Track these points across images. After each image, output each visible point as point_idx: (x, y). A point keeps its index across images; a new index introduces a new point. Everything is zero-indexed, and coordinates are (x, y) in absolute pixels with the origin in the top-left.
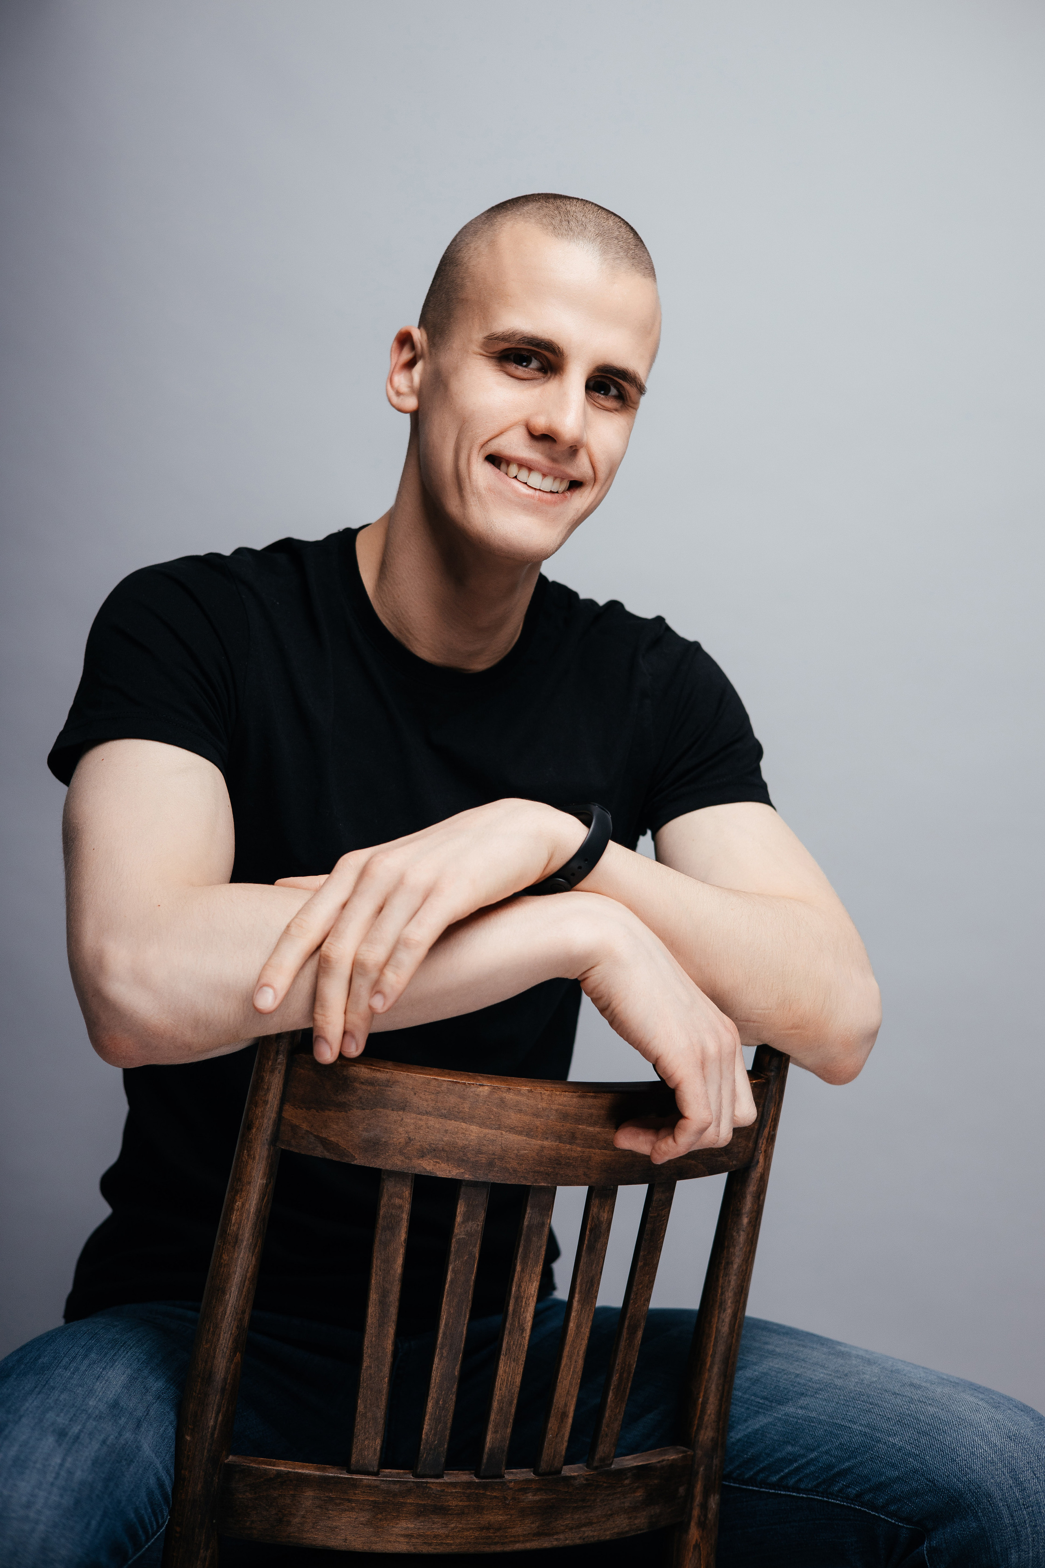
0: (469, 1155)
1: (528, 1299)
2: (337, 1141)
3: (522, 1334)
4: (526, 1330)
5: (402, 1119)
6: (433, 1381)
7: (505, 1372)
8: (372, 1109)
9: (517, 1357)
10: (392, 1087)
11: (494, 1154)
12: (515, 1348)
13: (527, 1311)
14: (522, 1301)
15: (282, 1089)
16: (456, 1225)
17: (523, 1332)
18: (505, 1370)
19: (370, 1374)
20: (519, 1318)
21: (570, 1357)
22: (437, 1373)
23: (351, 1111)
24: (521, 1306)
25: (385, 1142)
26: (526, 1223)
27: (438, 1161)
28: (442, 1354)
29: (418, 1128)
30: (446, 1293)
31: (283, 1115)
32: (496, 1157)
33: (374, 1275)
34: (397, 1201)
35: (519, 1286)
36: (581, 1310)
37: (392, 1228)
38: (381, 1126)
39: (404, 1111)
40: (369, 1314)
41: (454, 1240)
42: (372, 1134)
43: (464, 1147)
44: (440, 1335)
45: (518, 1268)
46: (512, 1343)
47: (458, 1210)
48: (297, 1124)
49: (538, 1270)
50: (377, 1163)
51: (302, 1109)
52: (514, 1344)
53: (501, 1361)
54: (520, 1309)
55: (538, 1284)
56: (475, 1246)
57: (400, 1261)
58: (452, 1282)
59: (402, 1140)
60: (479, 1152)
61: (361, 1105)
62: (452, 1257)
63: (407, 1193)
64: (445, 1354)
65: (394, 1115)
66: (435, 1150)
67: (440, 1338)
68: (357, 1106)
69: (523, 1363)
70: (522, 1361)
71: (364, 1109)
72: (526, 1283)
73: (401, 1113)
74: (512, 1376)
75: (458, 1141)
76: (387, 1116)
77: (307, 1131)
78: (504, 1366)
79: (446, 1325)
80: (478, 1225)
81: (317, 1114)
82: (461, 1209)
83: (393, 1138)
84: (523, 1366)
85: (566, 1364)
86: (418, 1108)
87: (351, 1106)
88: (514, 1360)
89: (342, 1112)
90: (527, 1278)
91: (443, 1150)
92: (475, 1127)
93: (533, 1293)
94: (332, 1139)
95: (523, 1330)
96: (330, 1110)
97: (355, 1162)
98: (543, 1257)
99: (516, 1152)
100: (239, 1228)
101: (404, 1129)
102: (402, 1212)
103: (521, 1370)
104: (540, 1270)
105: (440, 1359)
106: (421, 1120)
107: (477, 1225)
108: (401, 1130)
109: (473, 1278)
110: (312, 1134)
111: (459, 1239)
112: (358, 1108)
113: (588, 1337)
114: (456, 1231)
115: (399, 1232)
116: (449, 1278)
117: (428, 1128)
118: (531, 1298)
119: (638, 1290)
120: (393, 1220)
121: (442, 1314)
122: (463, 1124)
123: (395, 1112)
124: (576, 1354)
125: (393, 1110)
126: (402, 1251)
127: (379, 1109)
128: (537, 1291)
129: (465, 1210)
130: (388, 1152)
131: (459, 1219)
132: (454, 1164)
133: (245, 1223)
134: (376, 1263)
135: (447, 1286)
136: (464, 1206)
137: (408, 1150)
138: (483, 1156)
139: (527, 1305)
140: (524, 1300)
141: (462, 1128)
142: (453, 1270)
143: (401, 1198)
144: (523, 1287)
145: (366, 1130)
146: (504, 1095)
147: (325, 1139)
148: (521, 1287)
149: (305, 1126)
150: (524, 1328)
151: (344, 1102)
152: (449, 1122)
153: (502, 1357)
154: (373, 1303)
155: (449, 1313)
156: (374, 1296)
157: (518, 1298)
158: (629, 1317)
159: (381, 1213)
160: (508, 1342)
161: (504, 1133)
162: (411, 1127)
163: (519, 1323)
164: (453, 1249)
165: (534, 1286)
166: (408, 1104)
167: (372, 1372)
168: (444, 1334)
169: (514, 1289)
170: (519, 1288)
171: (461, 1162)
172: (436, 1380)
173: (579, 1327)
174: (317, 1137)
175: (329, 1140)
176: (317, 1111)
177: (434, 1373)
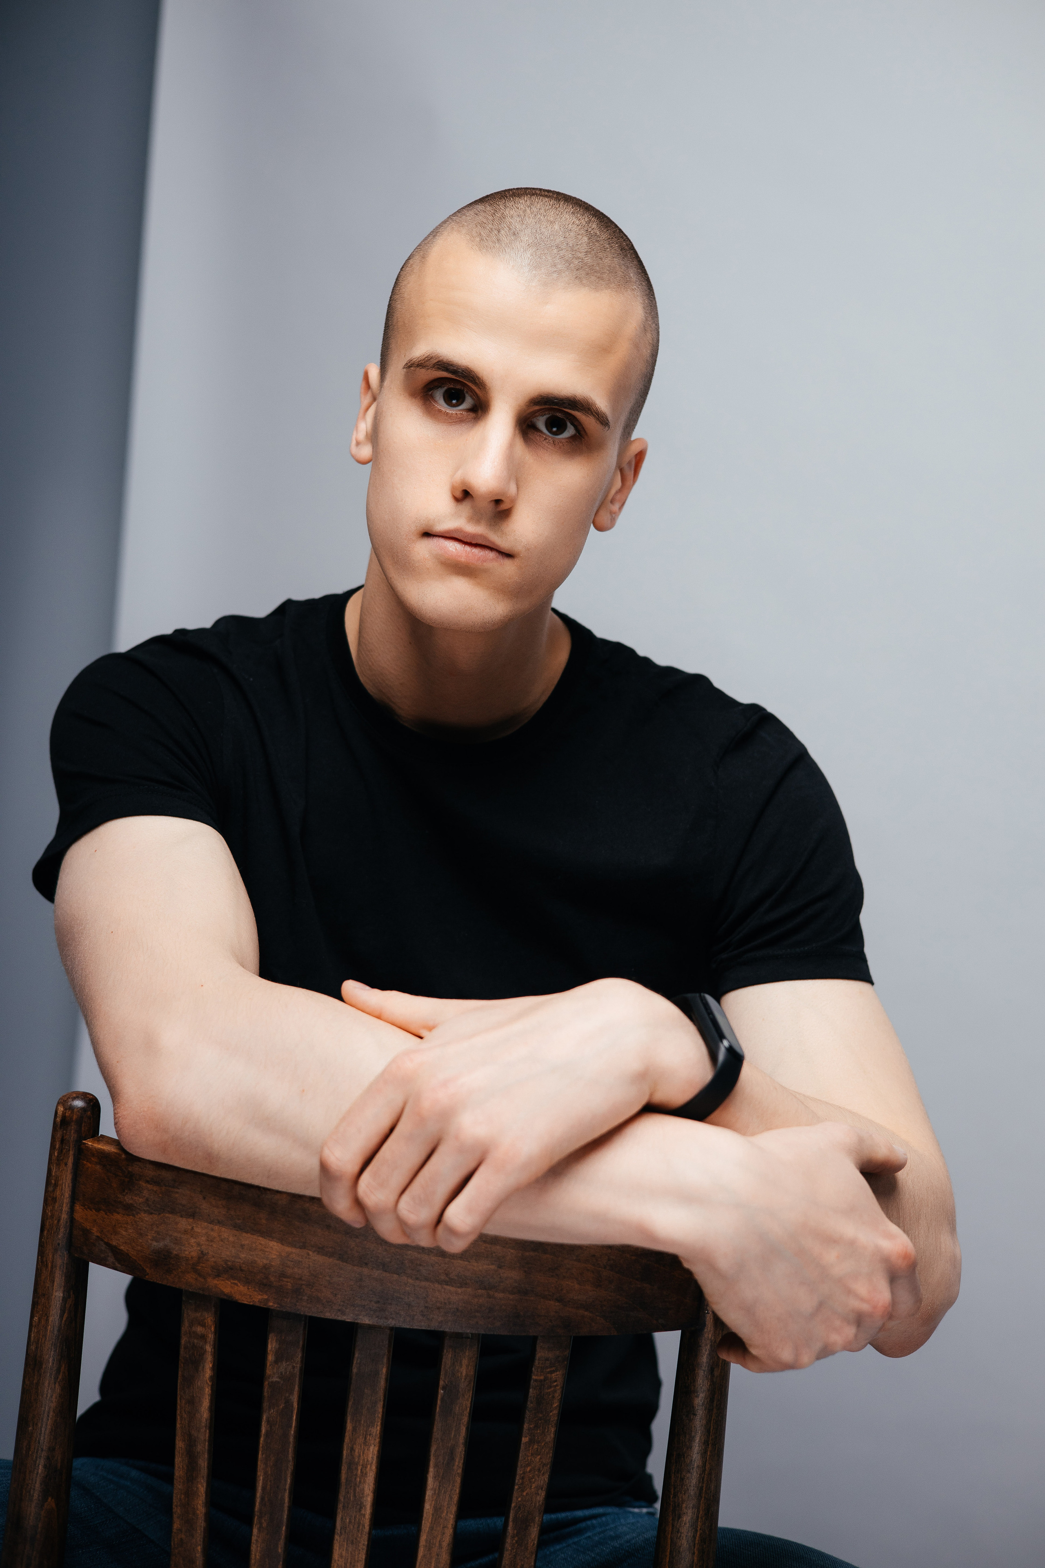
0: (272, 1279)
1: (364, 1466)
2: (127, 1250)
3: (360, 1511)
4: (365, 1506)
5: (192, 1228)
6: (253, 1556)
7: (341, 1556)
8: (160, 1214)
9: (356, 1539)
10: (179, 1189)
11: (300, 1279)
12: (352, 1527)
13: (365, 1482)
14: (357, 1469)
15: (71, 1185)
16: (268, 1365)
17: (361, 1508)
18: (341, 1554)
19: (181, 1539)
20: (355, 1490)
21: (429, 1548)
22: (257, 1547)
23: (139, 1215)
24: (356, 1475)
25: (176, 1255)
26: (355, 1370)
27: (236, 1282)
28: (261, 1523)
29: (211, 1240)
30: (261, 1449)
31: (74, 1217)
32: (304, 1282)
33: (179, 1417)
34: (199, 1330)
35: (352, 1450)
36: (439, 1489)
37: (196, 1363)
38: (171, 1236)
39: (194, 1219)
40: (177, 1465)
41: (266, 1383)
42: (161, 1245)
43: (266, 1267)
44: (258, 1500)
45: (349, 1426)
46: (348, 1520)
47: (269, 1347)
48: (88, 1228)
49: (375, 1431)
50: (169, 1280)
51: (91, 1210)
52: (350, 1522)
53: (335, 1542)
54: (355, 1479)
55: (377, 1449)
56: (291, 1393)
57: (206, 1403)
58: (267, 1434)
59: (194, 1254)
60: (283, 1275)
61: (148, 1208)
62: (265, 1405)
63: (210, 1319)
64: (265, 1525)
65: (184, 1223)
66: (231, 1269)
67: (257, 1504)
68: (144, 1210)
69: (365, 1547)
70: (364, 1545)
71: (151, 1214)
72: (361, 1446)
73: (191, 1220)
74: (351, 1563)
75: (257, 1259)
76: (177, 1223)
77: (97, 1236)
78: (340, 1549)
79: (264, 1489)
80: (294, 1367)
81: (106, 1216)
82: (272, 1345)
83: (185, 1250)
84: (365, 1551)
85: (424, 1556)
86: (209, 1215)
87: (139, 1209)
88: (352, 1543)
89: (130, 1215)
90: (360, 1440)
91: (242, 1270)
92: (275, 1244)
93: (370, 1459)
94: (122, 1247)
95: (361, 1507)
96: (118, 1213)
97: (147, 1277)
98: (380, 1416)
99: (328, 1278)
100: (37, 1348)
101: (195, 1240)
102: (206, 1342)
103: (363, 1556)
104: (378, 1432)
105: (259, 1530)
106: (212, 1230)
107: (294, 1365)
108: (193, 1241)
109: (292, 1432)
110: (102, 1240)
111: (272, 1382)
112: (145, 1211)
113: (452, 1525)
114: (269, 1371)
115: (203, 1367)
116: (263, 1431)
117: (222, 1241)
118: (369, 1466)
119: (524, 1473)
120: (195, 1352)
121: (259, 1473)
122: (261, 1238)
123: (184, 1219)
124: (437, 1545)
125: (182, 1216)
126: (207, 1391)
127: (167, 1215)
128: (375, 1457)
129: (277, 1346)
130: (180, 1268)
131: (270, 1358)
132: (255, 1287)
133: (43, 1341)
134: (181, 1403)
135: (262, 1439)
136: (276, 1341)
137: (202, 1267)
138: (289, 1280)
139: (364, 1475)
140: (360, 1468)
141: (260, 1244)
142: (268, 1421)
143: (203, 1325)
144: (357, 1451)
145: (154, 1239)
146: (307, 1205)
147: (115, 1247)
148: (355, 1451)
149: (95, 1231)
150: (362, 1503)
151: (132, 1204)
152: (244, 1234)
153: (336, 1537)
154: (179, 1452)
155: (265, 1473)
156: (181, 1443)
157: (352, 1465)
158: (515, 1507)
159: (183, 1341)
160: (342, 1518)
161: (311, 1253)
162: (203, 1238)
163: (355, 1496)
164: (266, 1394)
165: (371, 1451)
166: (198, 1210)
167: (183, 1536)
168: (262, 1499)
169: (345, 1453)
170: (351, 1451)
171: (264, 1285)
172: (256, 1555)
173: (437, 1510)
174: (107, 1244)
175: (119, 1249)
176: (106, 1214)
177: (253, 1547)
